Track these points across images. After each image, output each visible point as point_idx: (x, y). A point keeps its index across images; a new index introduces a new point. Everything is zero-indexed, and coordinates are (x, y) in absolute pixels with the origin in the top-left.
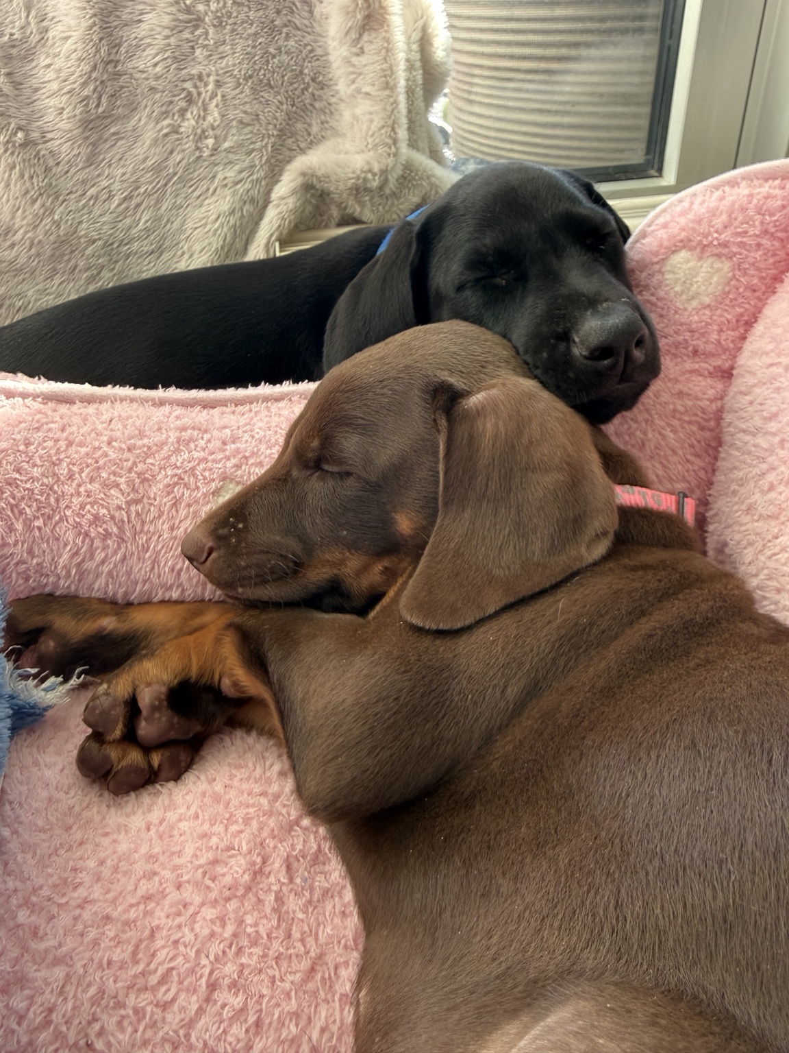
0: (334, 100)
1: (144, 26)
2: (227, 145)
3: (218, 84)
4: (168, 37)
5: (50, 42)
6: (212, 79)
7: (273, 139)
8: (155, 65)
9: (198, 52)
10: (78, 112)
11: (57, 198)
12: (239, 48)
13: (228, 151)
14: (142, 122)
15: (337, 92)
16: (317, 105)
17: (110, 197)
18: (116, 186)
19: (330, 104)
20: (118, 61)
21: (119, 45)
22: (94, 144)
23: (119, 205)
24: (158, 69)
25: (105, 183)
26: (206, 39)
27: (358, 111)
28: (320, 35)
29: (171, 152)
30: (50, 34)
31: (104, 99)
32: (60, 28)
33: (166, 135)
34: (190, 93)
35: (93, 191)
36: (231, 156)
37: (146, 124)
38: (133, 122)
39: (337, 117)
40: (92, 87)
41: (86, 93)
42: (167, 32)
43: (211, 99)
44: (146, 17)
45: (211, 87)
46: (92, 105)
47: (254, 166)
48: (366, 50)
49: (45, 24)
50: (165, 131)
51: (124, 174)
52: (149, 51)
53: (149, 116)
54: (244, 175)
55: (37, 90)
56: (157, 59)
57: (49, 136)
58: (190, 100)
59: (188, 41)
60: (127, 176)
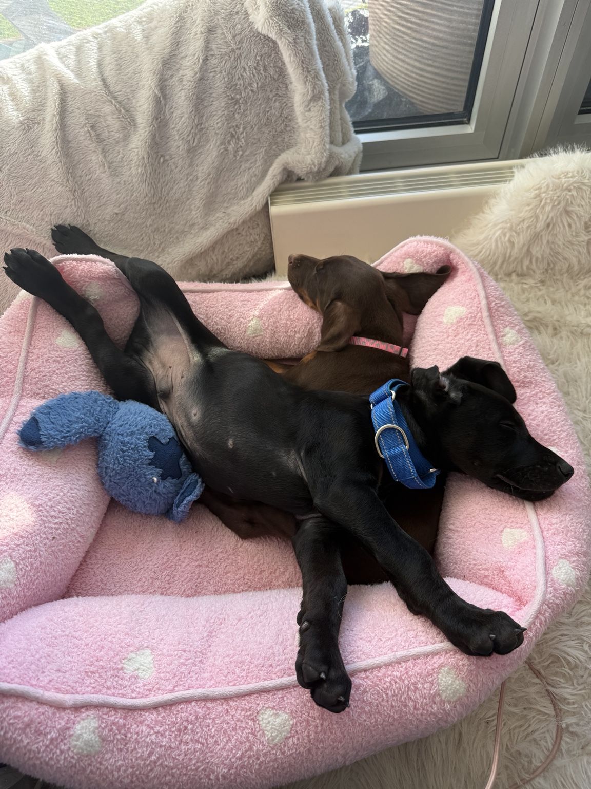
0: (296, 126)
1: (213, 107)
2: (247, 153)
3: (244, 128)
4: (223, 111)
5: (174, 118)
6: (242, 127)
7: (265, 148)
8: (218, 123)
9: (236, 115)
10: (186, 147)
11: (175, 182)
12: (253, 111)
13: (247, 156)
14: (211, 147)
15: (297, 123)
16: (288, 129)
17: (197, 179)
18: (200, 175)
19: (294, 128)
20: (202, 123)
21: (203, 116)
22: (192, 158)
23: (200, 183)
24: (219, 125)
25: (195, 174)
26: (240, 109)
27: (308, 135)
28: (290, 98)
29: (224, 159)
30: (174, 115)
31: (196, 141)
32: (179, 112)
33: (222, 153)
34: (232, 134)
35: (191, 177)
36: (248, 158)
37: (213, 149)
38: (207, 147)
39: (297, 134)
40: (191, 136)
41: (189, 138)
42: (223, 109)
43: (241, 134)
44: (214, 103)
45: (241, 130)
46: (191, 142)
47: (256, 161)
48: (311, 109)
49: (172, 110)
50: (221, 151)
51: (203, 169)
52: (216, 117)
53: (215, 145)
54: (252, 165)
55: (168, 138)
56: (219, 120)
57: (173, 156)
58: (233, 136)
59: (232, 111)
60: (204, 170)
